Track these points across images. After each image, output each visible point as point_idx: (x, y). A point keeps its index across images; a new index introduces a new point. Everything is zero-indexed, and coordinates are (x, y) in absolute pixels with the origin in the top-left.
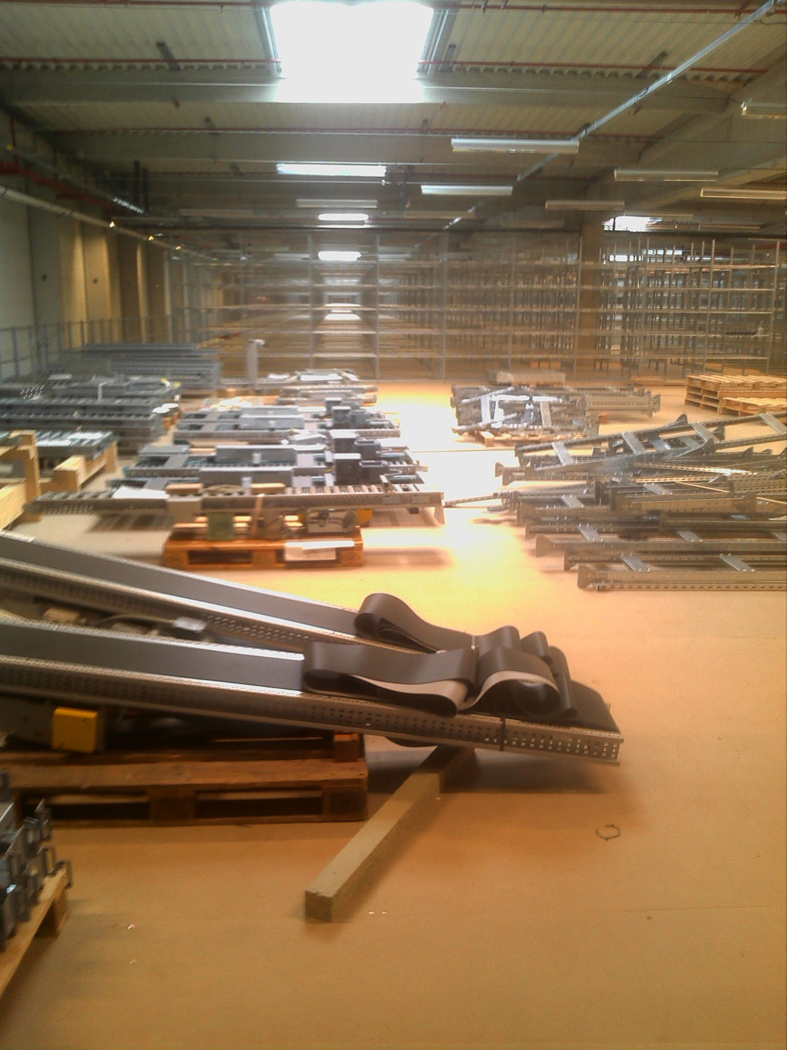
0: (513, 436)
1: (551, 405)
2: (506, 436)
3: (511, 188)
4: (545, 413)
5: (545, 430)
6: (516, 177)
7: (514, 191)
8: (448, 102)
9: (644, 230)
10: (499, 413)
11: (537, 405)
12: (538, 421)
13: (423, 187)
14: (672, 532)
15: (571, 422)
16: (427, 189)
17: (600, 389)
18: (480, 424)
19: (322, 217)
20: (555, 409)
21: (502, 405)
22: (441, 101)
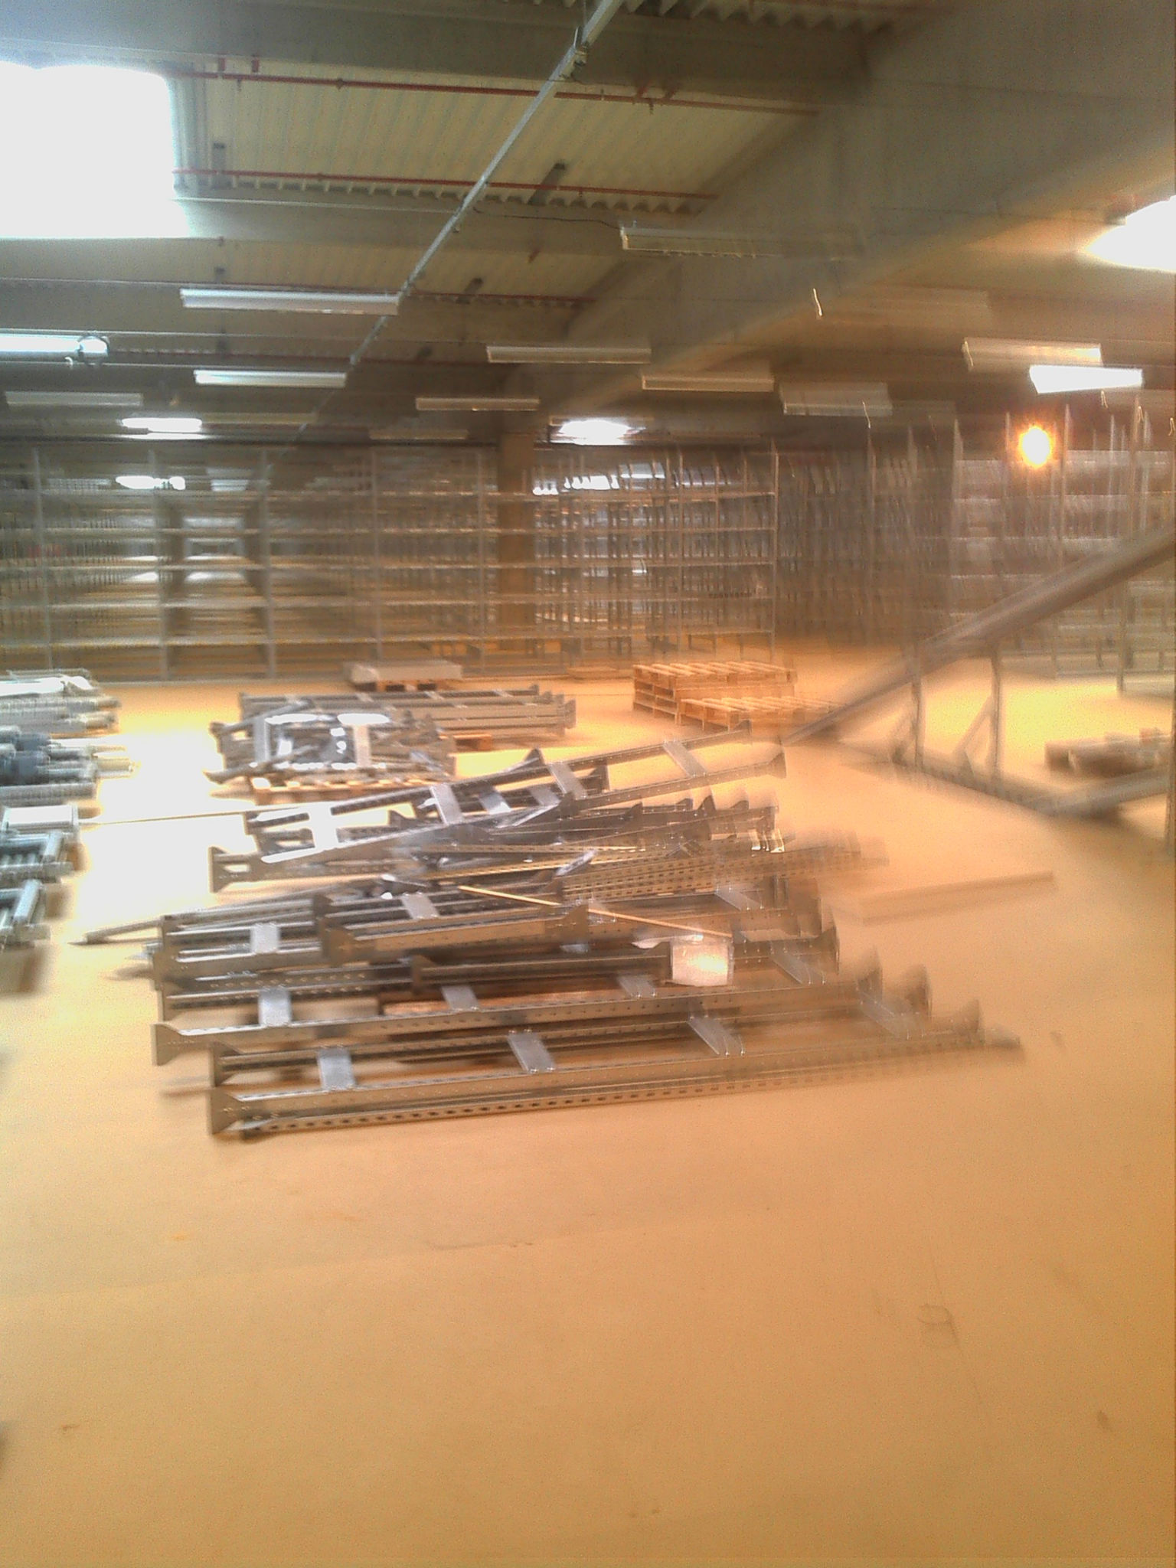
0: (305, 784)
1: (372, 731)
2: (292, 785)
3: (343, 376)
4: (362, 743)
5: (362, 771)
6: (348, 359)
7: (349, 380)
8: (225, 236)
9: (621, 443)
10: (285, 747)
11: (349, 730)
12: (349, 757)
13: (197, 372)
14: (431, 992)
15: (407, 757)
16: (205, 377)
17: (485, 694)
18: (253, 765)
19: (128, 423)
20: (383, 735)
21: (290, 733)
22: (215, 236)
